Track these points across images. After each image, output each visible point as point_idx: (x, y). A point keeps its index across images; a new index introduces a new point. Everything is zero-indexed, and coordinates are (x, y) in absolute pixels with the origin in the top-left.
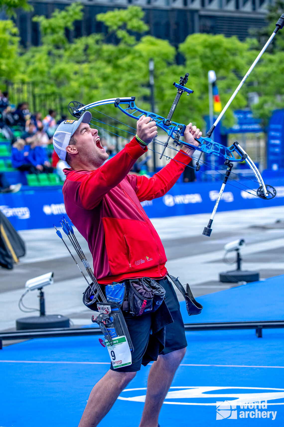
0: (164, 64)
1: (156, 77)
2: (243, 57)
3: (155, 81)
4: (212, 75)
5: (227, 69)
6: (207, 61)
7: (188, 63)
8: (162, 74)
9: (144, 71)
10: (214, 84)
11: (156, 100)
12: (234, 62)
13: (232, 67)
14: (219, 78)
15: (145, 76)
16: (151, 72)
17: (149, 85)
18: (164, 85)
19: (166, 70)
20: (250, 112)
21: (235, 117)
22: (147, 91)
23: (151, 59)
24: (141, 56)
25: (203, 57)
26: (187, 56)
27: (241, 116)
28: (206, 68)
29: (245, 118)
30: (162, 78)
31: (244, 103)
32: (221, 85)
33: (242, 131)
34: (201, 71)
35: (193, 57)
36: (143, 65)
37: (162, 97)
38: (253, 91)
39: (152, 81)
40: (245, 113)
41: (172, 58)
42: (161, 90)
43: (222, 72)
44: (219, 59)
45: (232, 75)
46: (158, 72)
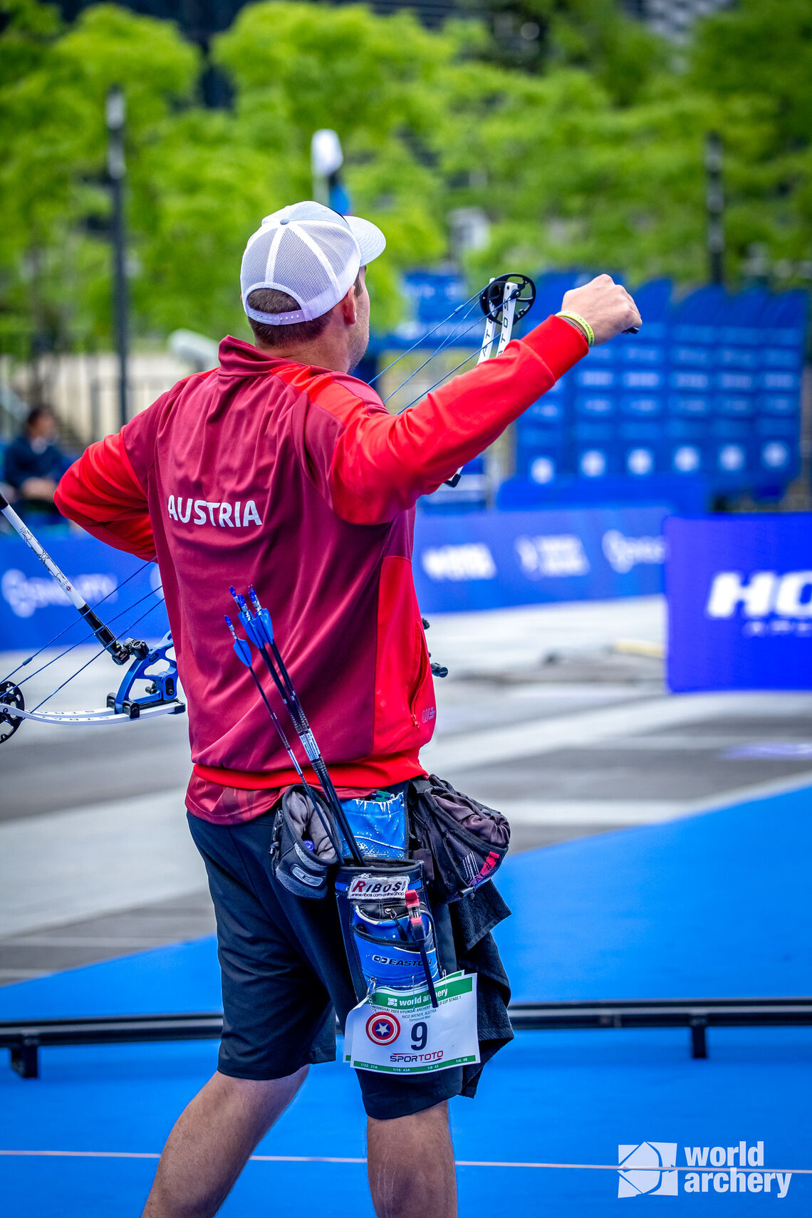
0: (160, 105)
1: (131, 151)
2: (434, 86)
3: (128, 164)
4: (326, 148)
5: (377, 124)
6: (311, 99)
7: (245, 101)
8: (154, 140)
9: (91, 128)
10: (334, 180)
11: (133, 228)
12: (403, 104)
13: (396, 120)
14: (353, 159)
15: (92, 147)
16: (115, 135)
17: (105, 179)
18: (160, 180)
19: (166, 126)
20: (458, 278)
21: (406, 296)
22: (99, 200)
23: (115, 89)
24: (77, 77)
25: (297, 84)
26: (241, 79)
27: (428, 291)
28: (306, 122)
29: (441, 298)
30: (153, 153)
31: (437, 245)
32: (358, 181)
33: (430, 344)
34: (288, 132)
35: (263, 84)
36: (85, 109)
37: (152, 223)
38: (469, 203)
39: (118, 164)
40: (440, 281)
41: (186, 85)
42: (150, 197)
43: (362, 139)
44: (353, 91)
45: (395, 149)
46: (140, 134)
